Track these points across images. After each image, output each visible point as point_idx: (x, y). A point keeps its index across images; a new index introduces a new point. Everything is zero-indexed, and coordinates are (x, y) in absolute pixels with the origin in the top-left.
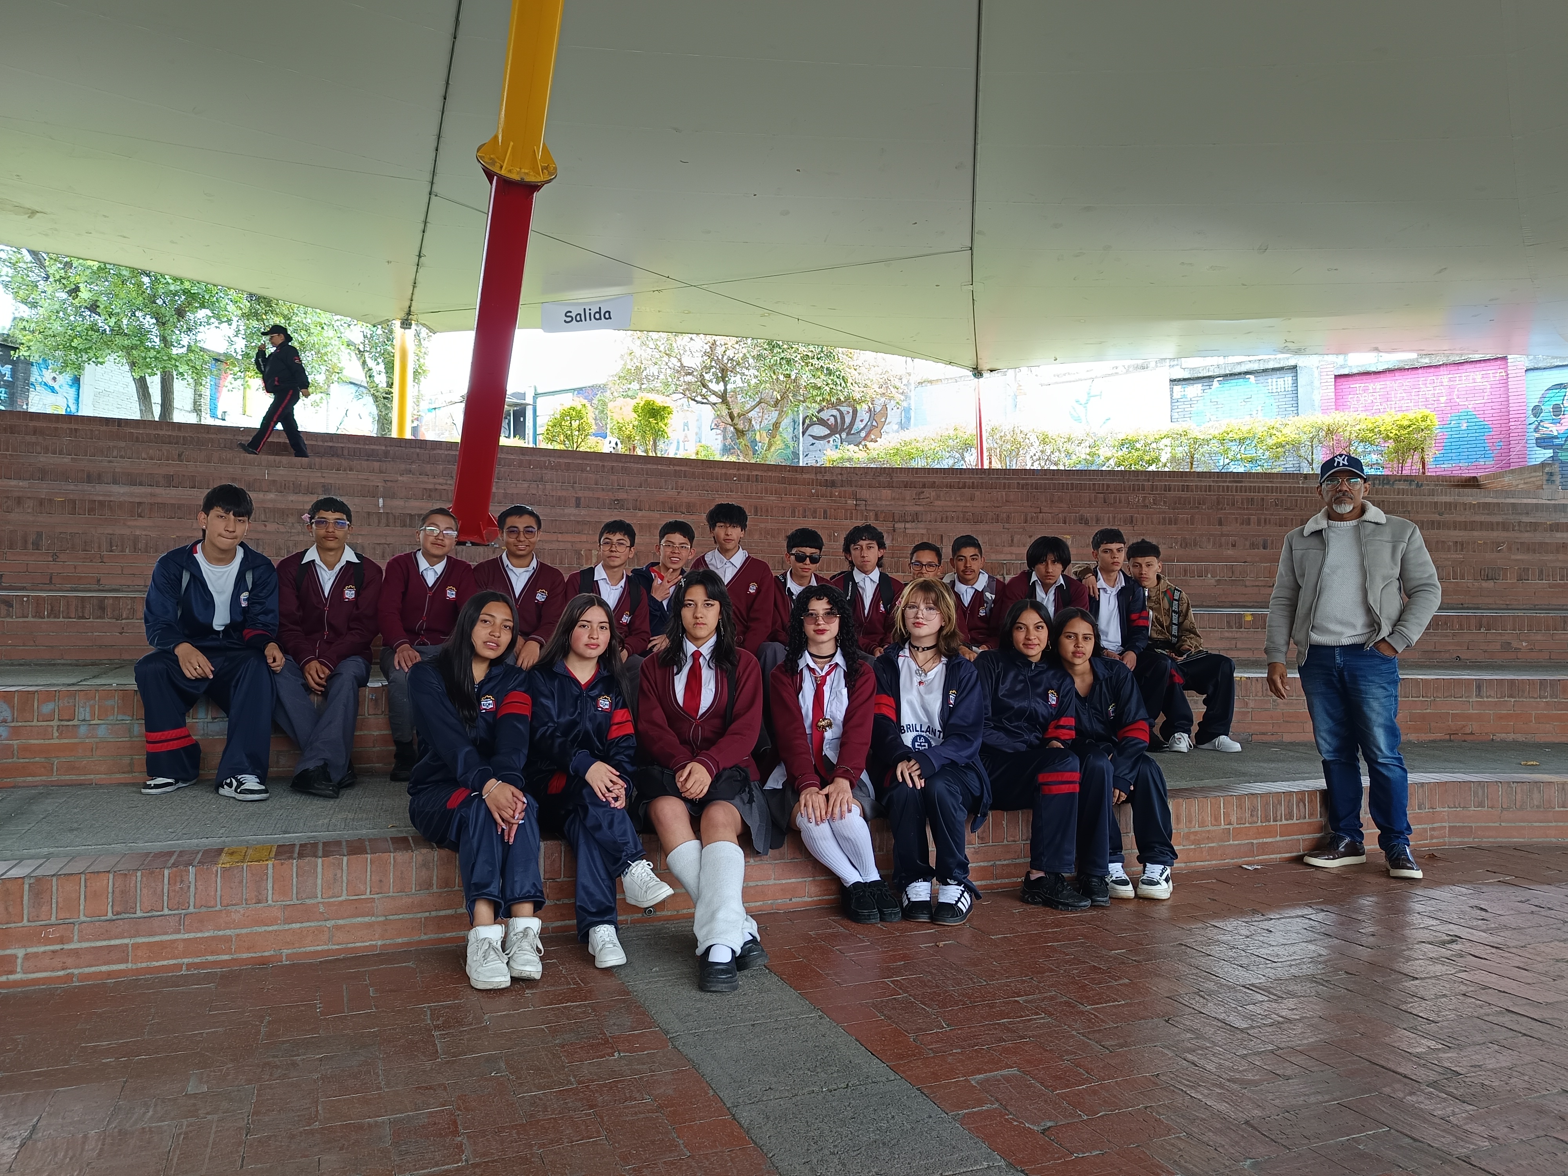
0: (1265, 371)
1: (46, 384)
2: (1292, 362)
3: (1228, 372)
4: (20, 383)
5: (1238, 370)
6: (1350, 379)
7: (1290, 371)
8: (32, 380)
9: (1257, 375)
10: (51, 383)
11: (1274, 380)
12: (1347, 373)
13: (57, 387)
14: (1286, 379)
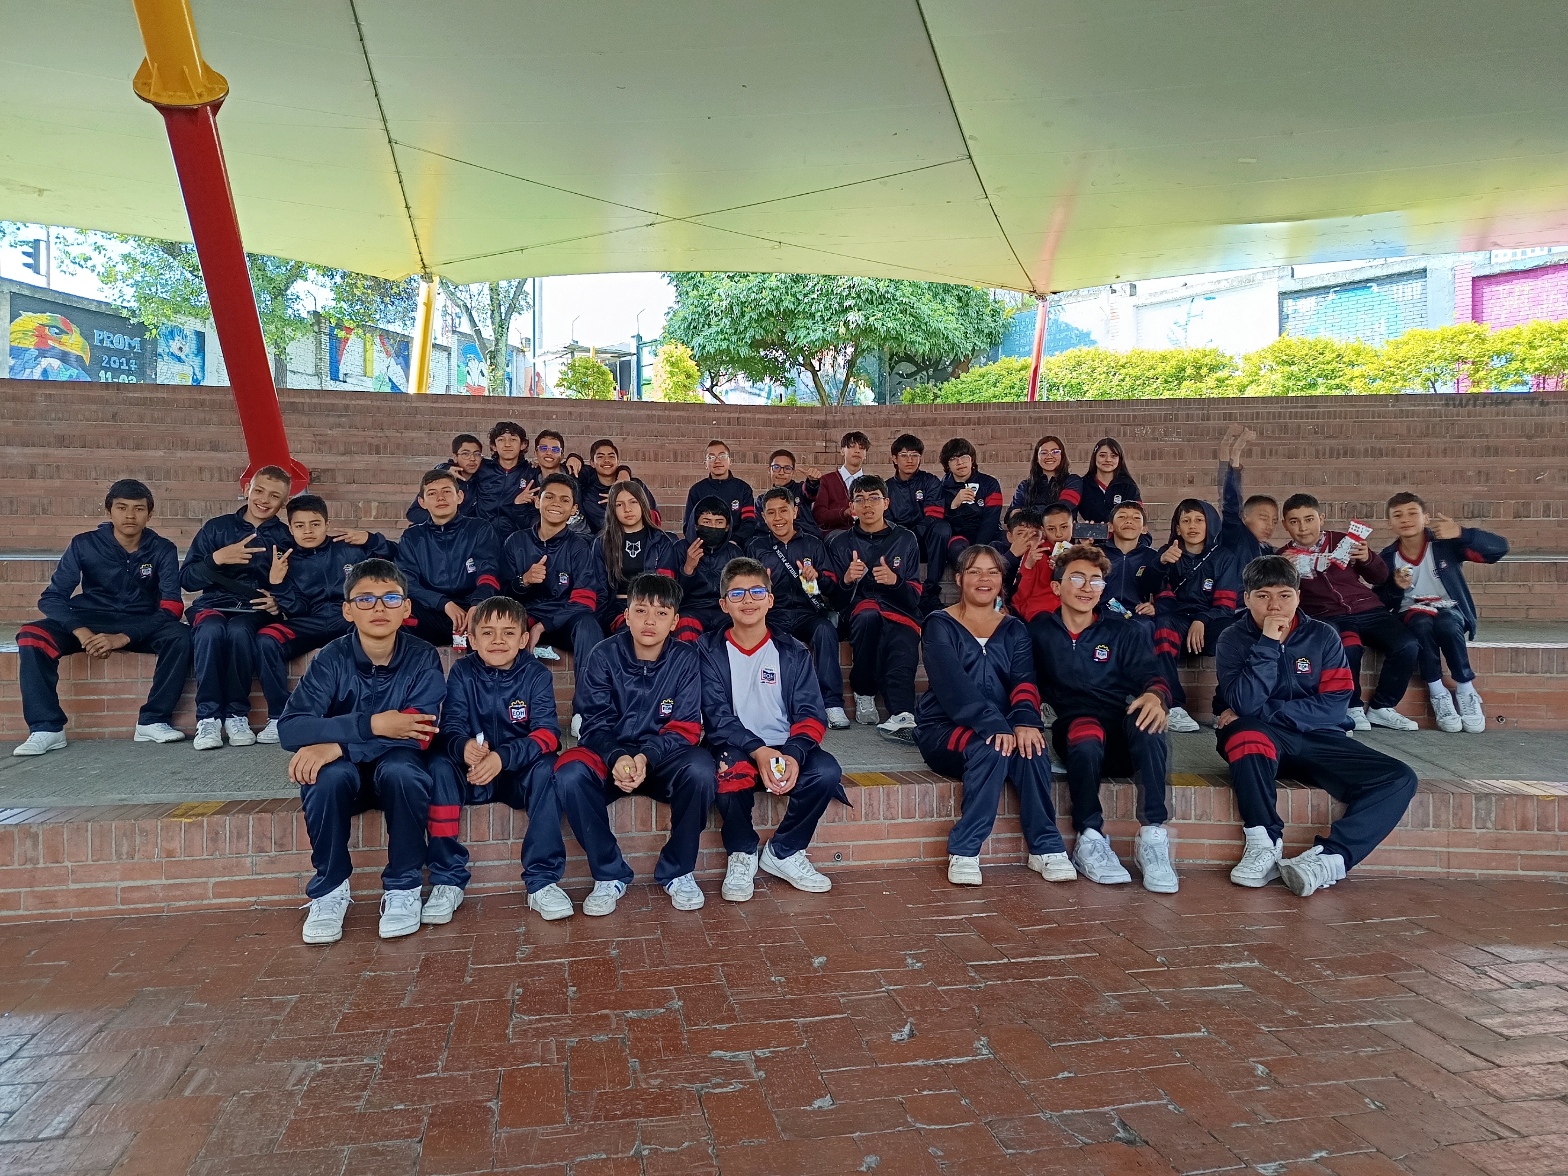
0: (1389, 277)
1: (172, 354)
2: (1420, 265)
3: (1345, 281)
4: (148, 355)
5: (1358, 277)
6: (1493, 280)
7: (1419, 276)
8: (160, 350)
9: (1379, 281)
10: (177, 353)
11: (1400, 287)
12: (1487, 273)
13: (183, 357)
14: (1414, 285)
